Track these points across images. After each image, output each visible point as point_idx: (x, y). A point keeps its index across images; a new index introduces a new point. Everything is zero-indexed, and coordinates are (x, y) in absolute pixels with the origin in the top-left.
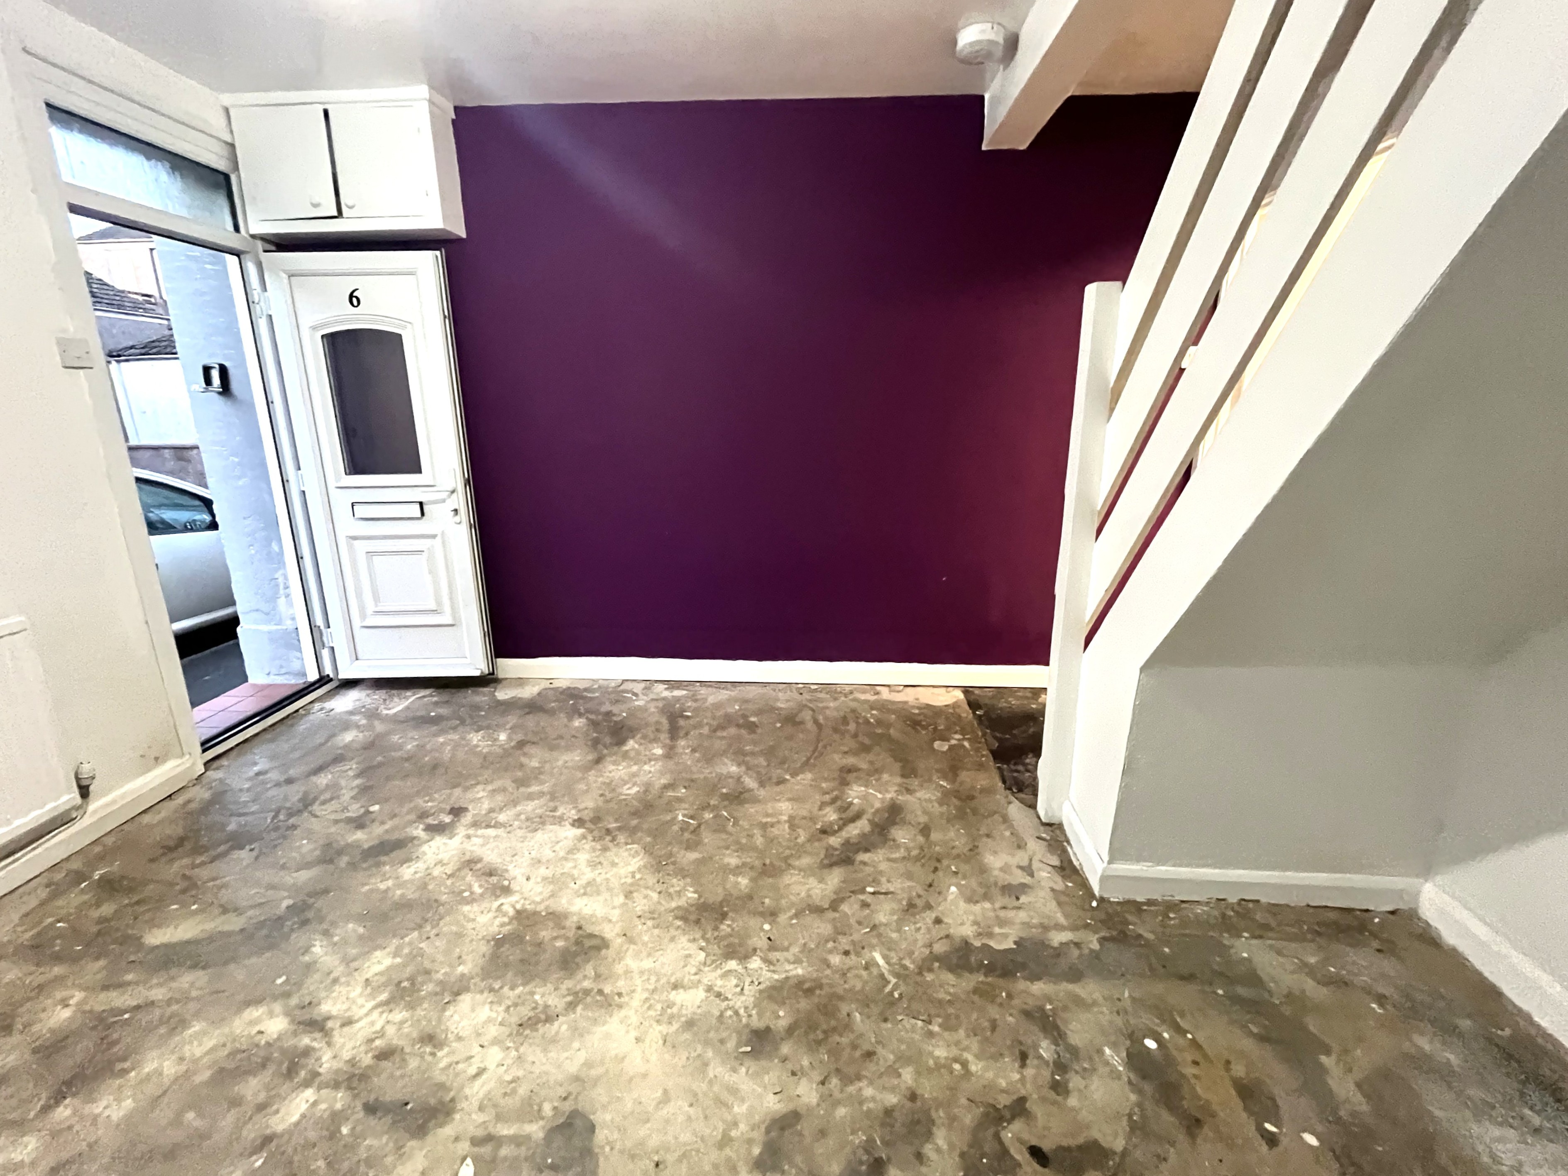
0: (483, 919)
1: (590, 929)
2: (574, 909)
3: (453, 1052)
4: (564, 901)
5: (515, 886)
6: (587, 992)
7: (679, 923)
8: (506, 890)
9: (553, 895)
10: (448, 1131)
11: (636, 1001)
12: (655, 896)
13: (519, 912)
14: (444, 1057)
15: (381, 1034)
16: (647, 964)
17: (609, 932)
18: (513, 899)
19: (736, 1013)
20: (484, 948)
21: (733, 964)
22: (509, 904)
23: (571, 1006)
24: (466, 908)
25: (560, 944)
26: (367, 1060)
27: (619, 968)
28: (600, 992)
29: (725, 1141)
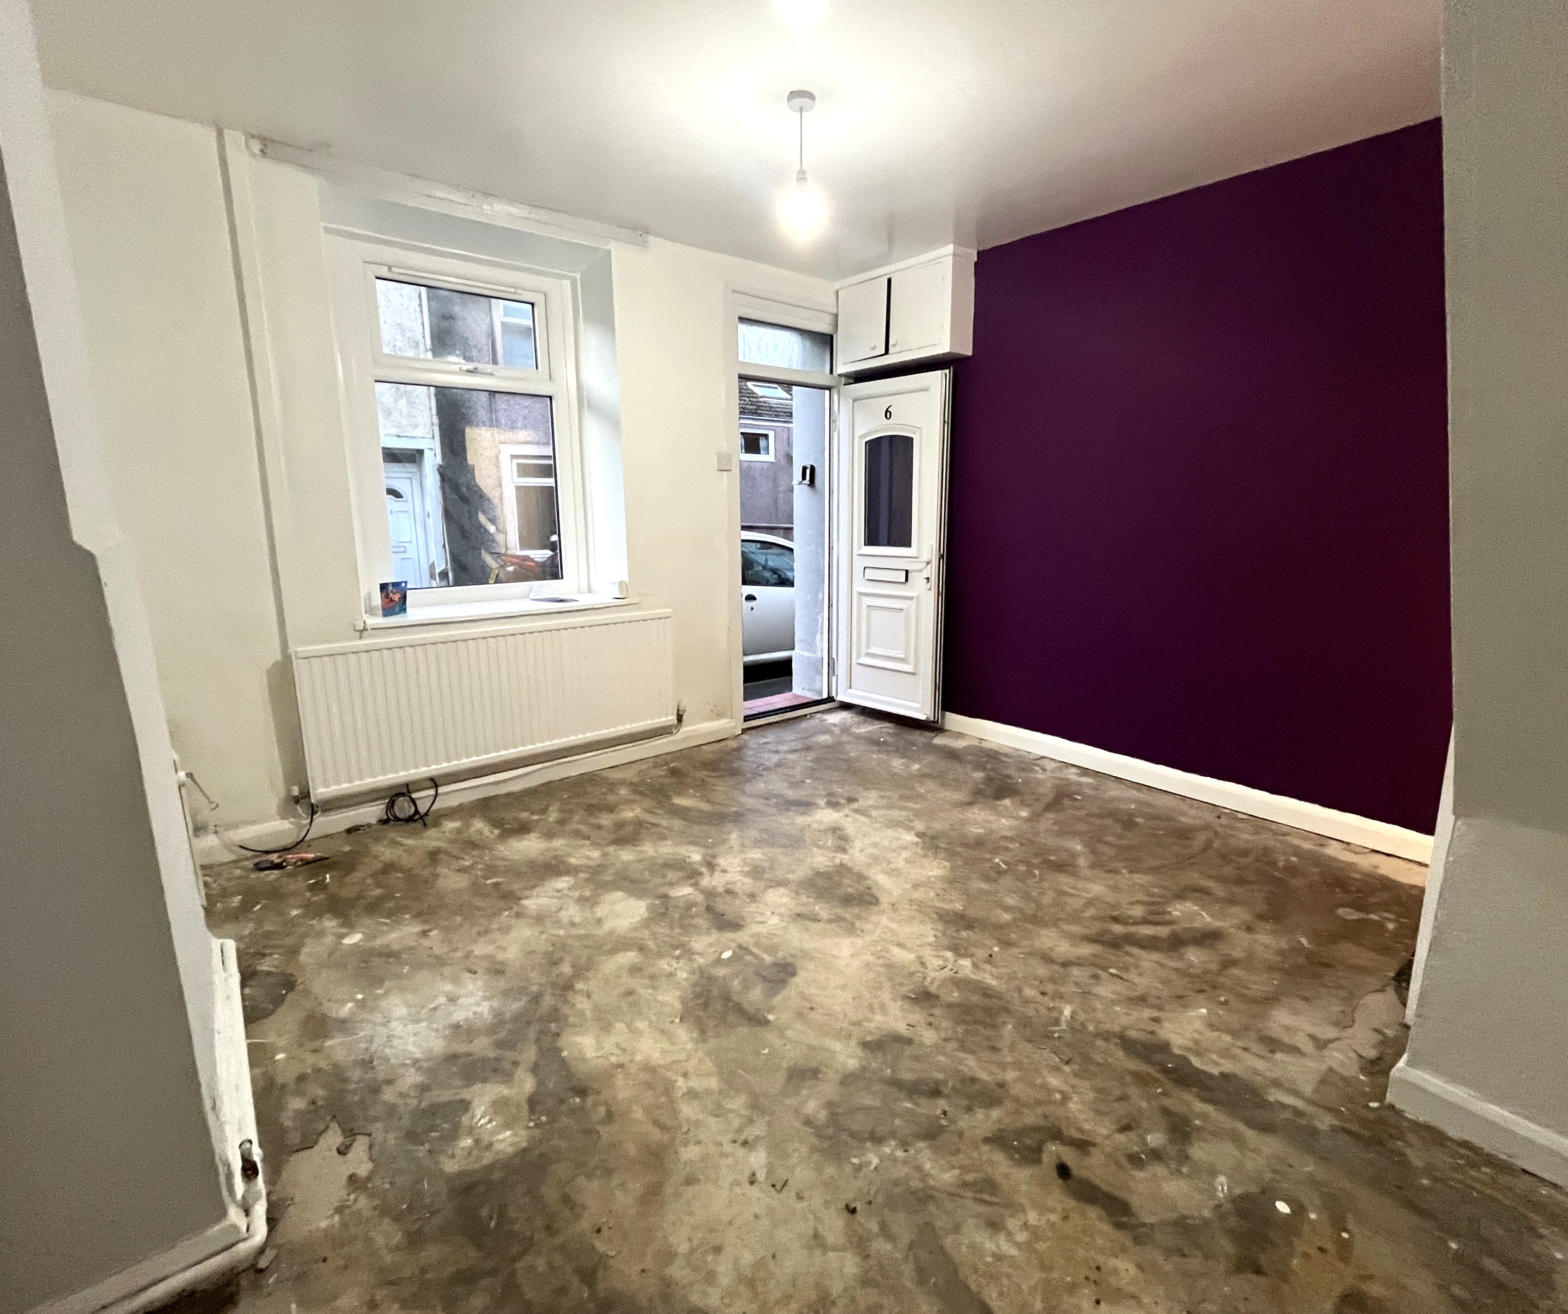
0: (821, 859)
1: (874, 891)
2: (874, 877)
3: (757, 908)
4: (873, 871)
5: (850, 851)
6: (844, 920)
7: (935, 917)
8: (844, 851)
9: (869, 865)
10: (731, 935)
11: (868, 939)
12: (932, 894)
13: (841, 864)
14: (753, 908)
15: (733, 883)
16: (894, 926)
17: (884, 899)
18: (845, 857)
19: (925, 978)
20: (810, 873)
21: (949, 955)
22: (839, 858)
23: (830, 921)
24: (815, 850)
25: (850, 890)
26: (720, 889)
27: (874, 918)
28: (853, 924)
29: (858, 1024)
